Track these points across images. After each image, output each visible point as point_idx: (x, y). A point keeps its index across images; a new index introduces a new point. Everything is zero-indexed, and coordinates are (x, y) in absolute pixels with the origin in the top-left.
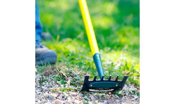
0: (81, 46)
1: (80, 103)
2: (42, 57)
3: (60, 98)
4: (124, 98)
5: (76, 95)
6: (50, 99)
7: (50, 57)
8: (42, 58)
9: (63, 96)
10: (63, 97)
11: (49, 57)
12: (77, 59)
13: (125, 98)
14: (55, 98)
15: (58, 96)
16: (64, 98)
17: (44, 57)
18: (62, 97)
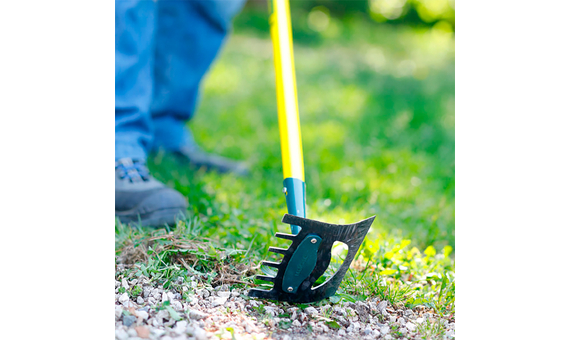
0: (248, 192)
1: (209, 338)
2: (144, 209)
3: (155, 323)
4: (345, 334)
5: (205, 319)
6: (125, 322)
7: (165, 211)
8: (143, 212)
9: (166, 317)
10: (165, 320)
11: (162, 209)
12: (227, 224)
13: (347, 332)
14: (140, 321)
15: (149, 317)
16: (166, 323)
17: (149, 210)
18: (161, 321)
